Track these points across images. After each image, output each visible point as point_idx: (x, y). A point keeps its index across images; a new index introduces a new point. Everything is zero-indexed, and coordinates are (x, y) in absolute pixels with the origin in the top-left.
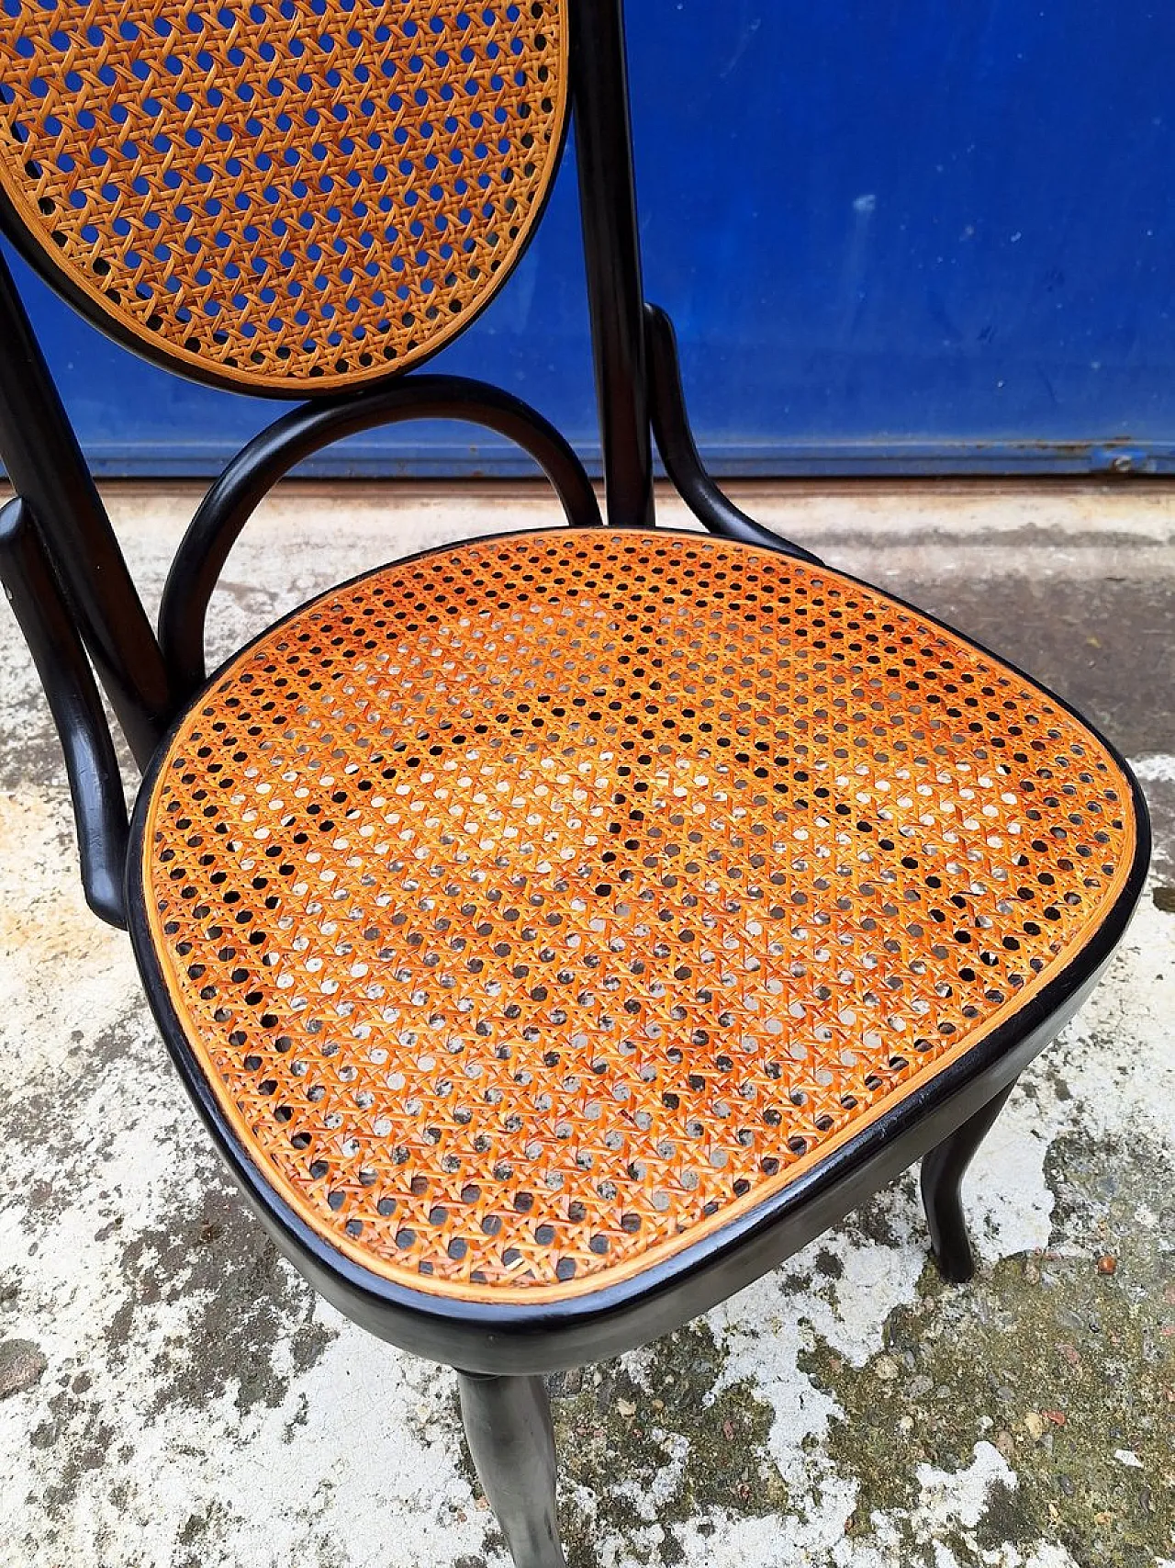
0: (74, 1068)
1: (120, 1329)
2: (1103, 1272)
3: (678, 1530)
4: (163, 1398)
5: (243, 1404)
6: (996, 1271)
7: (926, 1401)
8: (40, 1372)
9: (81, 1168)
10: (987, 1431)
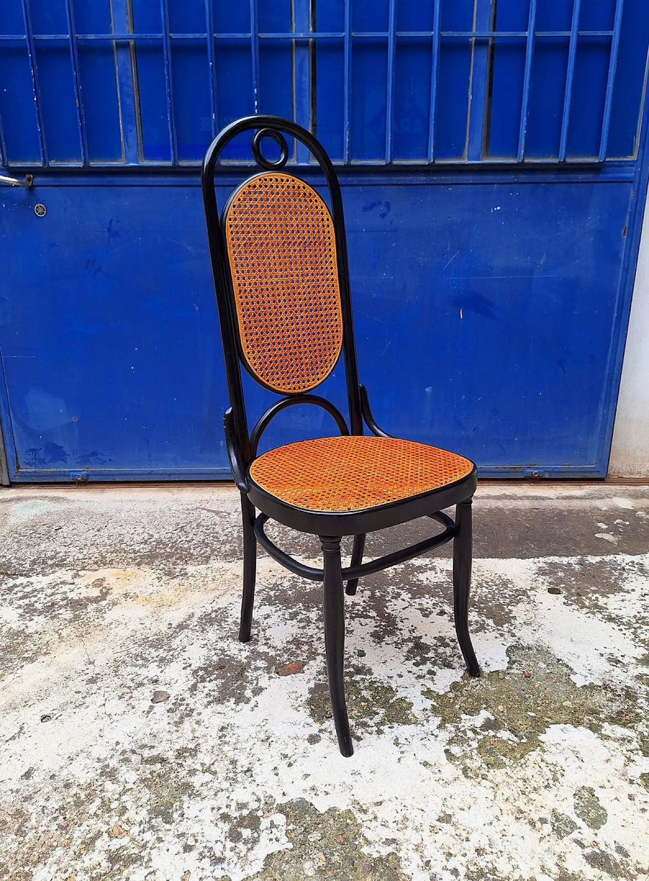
0: (170, 632)
1: (194, 688)
2: (526, 677)
3: (382, 728)
4: (209, 703)
5: (236, 703)
6: (489, 675)
7: (464, 702)
8: (168, 698)
9: (176, 653)
10: (485, 708)
